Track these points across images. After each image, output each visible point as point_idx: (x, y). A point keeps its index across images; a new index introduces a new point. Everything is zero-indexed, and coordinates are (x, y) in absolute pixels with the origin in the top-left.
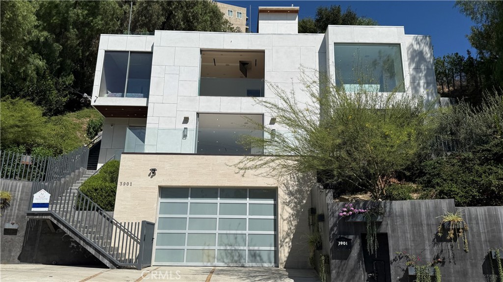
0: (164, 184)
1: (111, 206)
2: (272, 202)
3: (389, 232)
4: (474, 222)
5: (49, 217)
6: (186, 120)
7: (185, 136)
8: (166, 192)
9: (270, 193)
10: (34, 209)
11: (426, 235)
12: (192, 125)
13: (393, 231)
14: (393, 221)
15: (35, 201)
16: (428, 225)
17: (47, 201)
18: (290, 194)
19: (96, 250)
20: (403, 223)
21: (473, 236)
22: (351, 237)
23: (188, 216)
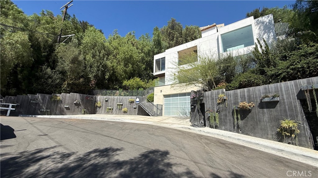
0: (164, 94)
1: (153, 101)
3: (205, 102)
4: (229, 96)
5: (139, 104)
8: (166, 96)
10: (137, 103)
11: (215, 102)
13: (206, 102)
14: (206, 98)
15: (137, 101)
16: (216, 99)
17: (138, 101)
20: (209, 99)
21: (229, 102)
22: (195, 105)
23: (171, 102)
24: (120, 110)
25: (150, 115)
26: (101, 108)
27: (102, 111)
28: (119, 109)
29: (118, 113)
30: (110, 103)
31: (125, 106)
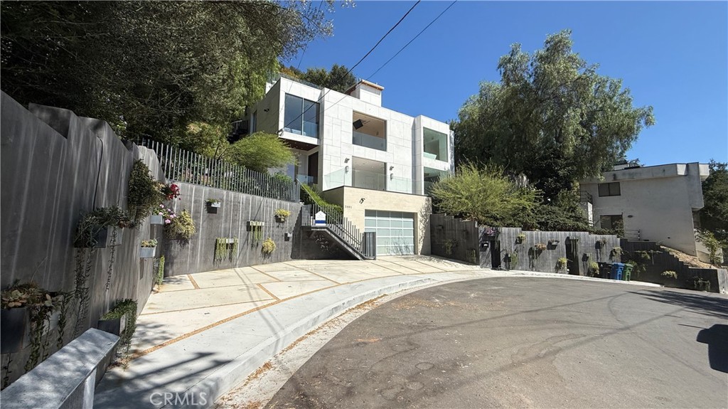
0: (364, 208)
2: (412, 220)
4: (527, 237)
5: (326, 230)
6: (347, 161)
7: (346, 172)
8: (369, 213)
9: (412, 215)
10: (317, 224)
12: (350, 164)
13: (502, 240)
14: (502, 236)
15: (317, 219)
17: (324, 219)
18: (422, 216)
19: (353, 249)
20: (505, 237)
23: (377, 228)
24: (254, 249)
25: (358, 257)
26: (190, 245)
27: (194, 256)
28: (252, 246)
29: (250, 259)
30: (226, 221)
31: (267, 233)
